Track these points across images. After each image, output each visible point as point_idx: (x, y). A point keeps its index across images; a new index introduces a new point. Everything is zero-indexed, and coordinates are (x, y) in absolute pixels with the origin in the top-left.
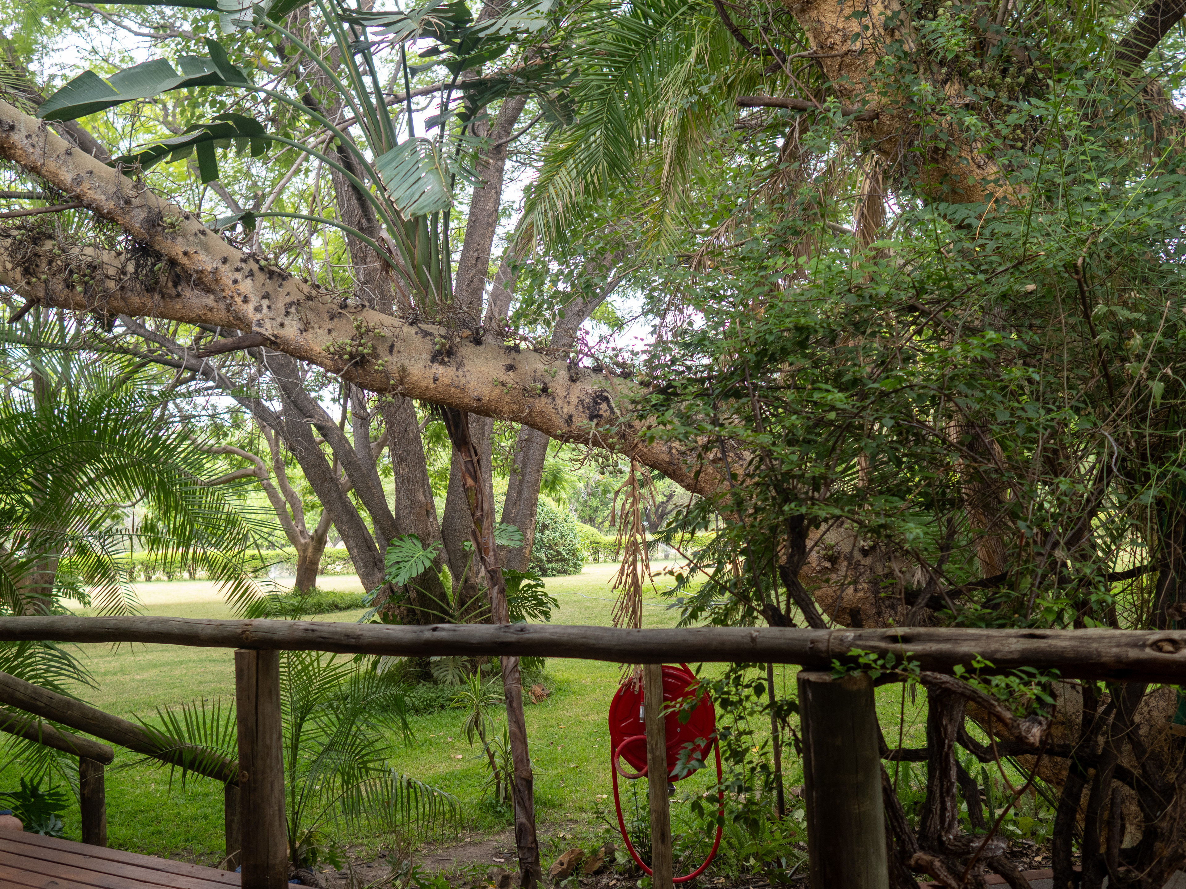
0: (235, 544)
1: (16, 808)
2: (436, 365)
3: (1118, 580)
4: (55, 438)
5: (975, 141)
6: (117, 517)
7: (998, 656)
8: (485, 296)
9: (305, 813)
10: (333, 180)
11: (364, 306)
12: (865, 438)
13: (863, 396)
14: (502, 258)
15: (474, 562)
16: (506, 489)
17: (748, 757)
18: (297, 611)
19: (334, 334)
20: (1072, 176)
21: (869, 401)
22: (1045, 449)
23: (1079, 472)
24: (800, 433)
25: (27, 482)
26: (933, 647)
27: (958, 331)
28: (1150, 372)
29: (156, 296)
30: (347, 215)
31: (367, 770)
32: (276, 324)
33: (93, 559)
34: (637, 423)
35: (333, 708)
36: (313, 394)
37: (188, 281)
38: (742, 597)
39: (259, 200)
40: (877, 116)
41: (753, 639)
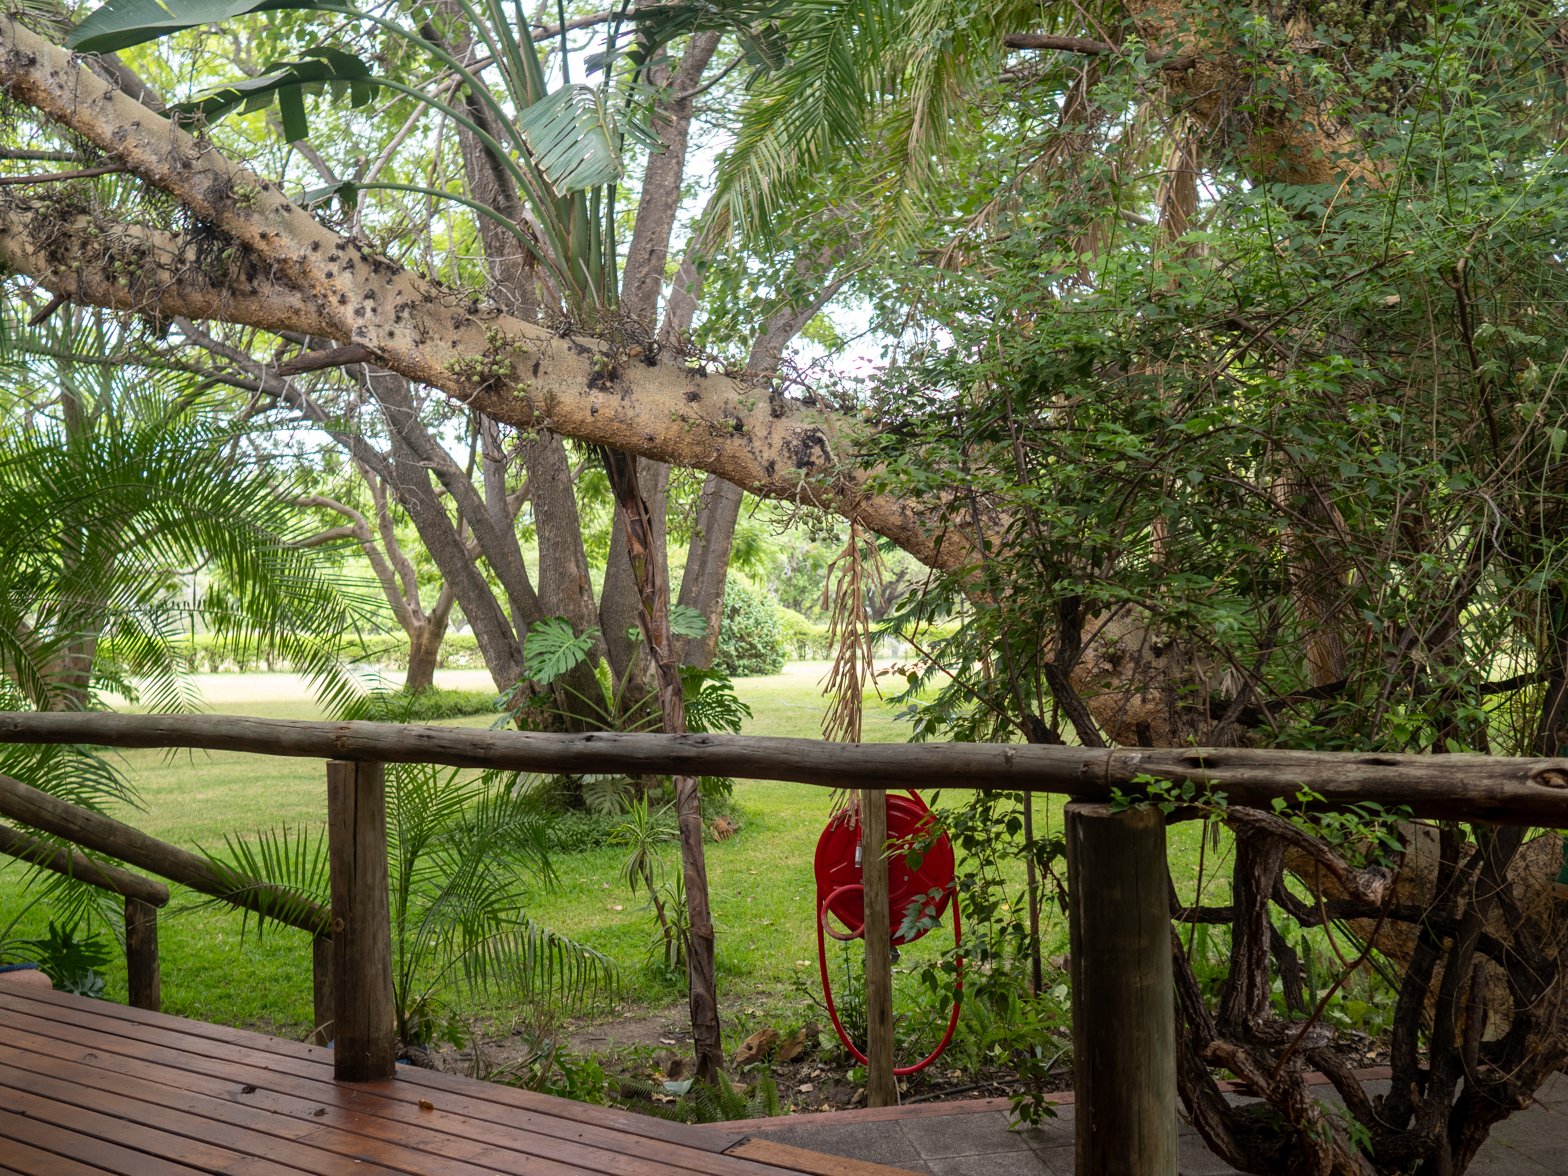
0: (329, 625)
1: (44, 961)
2: (594, 392)
3: (1494, 692)
4: (92, 481)
5: (1324, 100)
6: (173, 587)
7: (1331, 787)
8: (661, 303)
9: (416, 976)
10: (461, 142)
11: (499, 311)
12: (1163, 496)
13: (1163, 441)
14: (684, 251)
15: (642, 656)
16: (684, 561)
17: (996, 915)
18: (408, 714)
19: (460, 347)
20: (1454, 150)
21: (1168, 449)
22: (1403, 516)
23: (1448, 547)
24: (1077, 488)
25: (55, 538)
26: (1246, 774)
27: (1292, 358)
28: (1548, 417)
29: (225, 292)
30: (479, 190)
31: (498, 922)
32: (383, 333)
33: (142, 641)
34: (860, 474)
35: (454, 841)
36: (431, 431)
37: (267, 274)
38: (994, 705)
39: (362, 168)
40: (1193, 64)
41: (1008, 759)
